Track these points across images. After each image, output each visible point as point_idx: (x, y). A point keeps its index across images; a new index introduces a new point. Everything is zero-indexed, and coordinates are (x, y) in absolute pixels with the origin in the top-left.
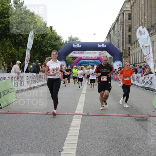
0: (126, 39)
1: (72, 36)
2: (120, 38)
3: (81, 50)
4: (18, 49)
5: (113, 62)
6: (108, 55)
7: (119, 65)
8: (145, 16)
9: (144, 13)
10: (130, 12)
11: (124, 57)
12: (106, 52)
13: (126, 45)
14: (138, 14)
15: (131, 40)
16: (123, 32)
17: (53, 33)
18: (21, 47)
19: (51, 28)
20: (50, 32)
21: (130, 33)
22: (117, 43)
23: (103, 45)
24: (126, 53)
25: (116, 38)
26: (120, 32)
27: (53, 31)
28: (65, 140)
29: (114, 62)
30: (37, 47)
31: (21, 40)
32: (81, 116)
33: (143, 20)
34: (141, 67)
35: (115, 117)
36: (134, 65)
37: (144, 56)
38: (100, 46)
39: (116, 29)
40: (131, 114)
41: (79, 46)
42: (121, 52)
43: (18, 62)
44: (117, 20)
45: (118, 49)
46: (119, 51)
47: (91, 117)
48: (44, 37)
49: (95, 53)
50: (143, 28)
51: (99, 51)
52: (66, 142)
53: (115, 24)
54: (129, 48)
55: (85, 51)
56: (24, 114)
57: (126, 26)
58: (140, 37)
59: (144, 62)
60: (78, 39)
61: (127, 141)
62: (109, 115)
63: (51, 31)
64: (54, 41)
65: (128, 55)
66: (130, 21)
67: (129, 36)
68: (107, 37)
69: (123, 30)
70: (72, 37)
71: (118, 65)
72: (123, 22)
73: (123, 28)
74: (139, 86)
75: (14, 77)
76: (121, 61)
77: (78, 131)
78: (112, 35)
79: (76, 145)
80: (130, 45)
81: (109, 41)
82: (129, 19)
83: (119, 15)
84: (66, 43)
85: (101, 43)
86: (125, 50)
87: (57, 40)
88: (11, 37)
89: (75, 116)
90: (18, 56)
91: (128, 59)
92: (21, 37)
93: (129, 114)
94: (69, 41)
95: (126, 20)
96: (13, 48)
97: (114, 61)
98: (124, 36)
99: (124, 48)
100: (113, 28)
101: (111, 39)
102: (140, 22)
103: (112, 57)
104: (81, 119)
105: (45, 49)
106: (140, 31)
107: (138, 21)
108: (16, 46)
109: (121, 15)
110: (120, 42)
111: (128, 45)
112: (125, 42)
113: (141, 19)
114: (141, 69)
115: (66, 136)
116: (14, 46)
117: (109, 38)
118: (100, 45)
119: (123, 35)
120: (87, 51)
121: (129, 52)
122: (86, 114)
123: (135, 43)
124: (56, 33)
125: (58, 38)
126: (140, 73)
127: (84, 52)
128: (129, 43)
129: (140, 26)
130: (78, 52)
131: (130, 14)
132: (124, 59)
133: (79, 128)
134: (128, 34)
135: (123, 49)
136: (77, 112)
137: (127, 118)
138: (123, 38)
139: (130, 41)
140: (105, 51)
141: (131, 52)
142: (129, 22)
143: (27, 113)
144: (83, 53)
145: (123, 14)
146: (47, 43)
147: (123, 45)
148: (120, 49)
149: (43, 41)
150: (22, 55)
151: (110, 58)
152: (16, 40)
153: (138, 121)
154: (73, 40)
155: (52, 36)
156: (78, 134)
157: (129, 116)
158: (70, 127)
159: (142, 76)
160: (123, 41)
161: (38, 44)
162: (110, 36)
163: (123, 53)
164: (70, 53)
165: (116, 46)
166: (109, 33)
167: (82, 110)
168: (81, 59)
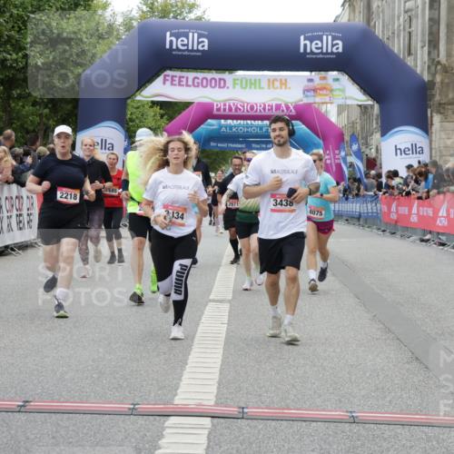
2: (421, 2)
5: (377, 136)
6: (354, 95)
7: (415, 149)
11: (441, 108)
12: (345, 79)
22: (403, 29)
23: (327, 40)
24: (449, 86)
25: (399, 5)
29: (383, 135)
32: (208, 420)
35: (388, 431)
38: (313, 47)
41: (197, 43)
42: (426, 77)
45: (410, 61)
46: (410, 72)
47: (260, 425)
49: (284, 83)
51: (307, 74)
55: (231, 67)
60: (192, 7)
62: (354, 421)
71: (404, 152)
76: (425, 126)
81: (359, 20)
85: (314, 31)
86: (446, 70)
89: (173, 420)
94: (144, 16)
97: (385, 129)
99: (443, 58)
101: (369, 6)
103: (376, 107)
104: (204, 440)
110: (420, 27)
117: (360, 5)
118: (311, 39)
120: (240, 73)
122: (234, 410)
127: (226, 75)
130: (191, 75)
132: (436, 120)
135: (433, 62)
136: (182, 398)
138: (434, 2)
140: (334, 73)
144: (221, 84)
147: (433, 44)
148: (419, 63)
151: (364, 109)
160: (433, 23)
163: (432, 83)
164: (150, 80)
165: (398, 47)
167: (214, 389)
168: (207, 113)
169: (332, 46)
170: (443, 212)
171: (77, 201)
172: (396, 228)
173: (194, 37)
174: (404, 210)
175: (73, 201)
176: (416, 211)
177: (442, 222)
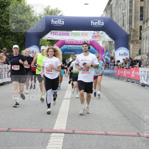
0: (136, 13)
1: (49, 6)
2: (127, 11)
3: (64, 30)
5: (114, 50)
6: (107, 38)
7: (125, 54)
11: (133, 42)
12: (104, 33)
13: (135, 22)
16: (131, 2)
22: (121, 19)
23: (99, 22)
24: (135, 35)
25: (120, 12)
26: (127, 1)
29: (116, 49)
32: (63, 134)
35: (117, 137)
38: (95, 24)
40: (142, 132)
41: (61, 22)
42: (128, 33)
45: (123, 28)
46: (123, 31)
47: (79, 136)
49: (86, 34)
51: (93, 32)
54: (141, 27)
55: (71, 30)
60: (59, 12)
62: (107, 134)
67: (142, 8)
68: (106, 10)
70: (50, 9)
71: (122, 55)
76: (128, 47)
78: (114, 6)
80: (142, 22)
81: (109, 16)
84: (41, 18)
85: (95, 19)
86: (134, 31)
89: (53, 134)
91: (138, 45)
93: (139, 132)
94: (45, 14)
98: (133, 9)
99: (133, 27)
101: (111, 12)
103: (114, 41)
104: (62, 140)
110: (127, 18)
111: (140, 23)
112: (135, 18)
117: (109, 11)
118: (95, 22)
119: (131, 6)
120: (73, 31)
121: (141, 34)
122: (71, 131)
127: (69, 32)
128: (141, 19)
130: (59, 32)
132: (131, 45)
134: (140, 4)
135: (131, 29)
136: (56, 127)
138: (131, 11)
139: (142, 16)
140: (101, 32)
141: (144, 34)
144: (68, 35)
147: (130, 23)
148: (126, 29)
151: (110, 42)
157: (139, 135)
160: (131, 17)
163: (130, 35)
164: (47, 33)
165: (120, 24)
166: (109, 4)
168: (63, 43)
169: (101, 23)
170: (133, 73)
172: (119, 77)
174: (122, 72)
175: (17, 69)
176: (125, 72)
177: (133, 76)
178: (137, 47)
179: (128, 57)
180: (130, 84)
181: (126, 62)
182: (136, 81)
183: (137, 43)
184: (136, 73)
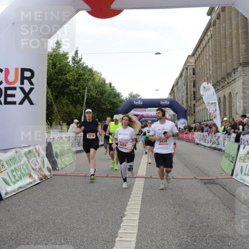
0: (191, 95)
1: (132, 92)
2: (184, 94)
3: (143, 108)
4: (75, 107)
5: (177, 121)
6: (172, 112)
7: (184, 123)
8: (210, 71)
9: (210, 68)
10: (194, 67)
11: (189, 115)
12: (170, 109)
13: (190, 101)
14: (203, 69)
15: (196, 97)
16: (187, 88)
17: (113, 89)
18: (78, 105)
19: (110, 84)
20: (109, 88)
21: (195, 89)
22: (181, 99)
23: (166, 102)
24: (191, 110)
25: (180, 94)
26: (184, 88)
27: (112, 88)
28: (127, 204)
30: (96, 105)
31: (79, 98)
32: (144, 179)
33: (208, 75)
34: (207, 125)
35: (180, 180)
36: (200, 124)
37: (210, 114)
38: (163, 103)
39: (179, 84)
40: (197, 176)
41: (140, 103)
43: (76, 121)
44: (181, 75)
45: (183, 106)
46: (183, 108)
47: (155, 179)
48: (103, 94)
50: (208, 84)
52: (128, 207)
53: (179, 79)
54: (194, 105)
55: (147, 108)
56: (82, 176)
57: (190, 81)
58: (204, 94)
59: (211, 120)
60: (139, 96)
61: (194, 206)
63: (111, 87)
64: (114, 98)
65: (193, 112)
66: (194, 76)
67: (194, 92)
68: (170, 94)
69: (187, 85)
70: (133, 94)
71: (182, 124)
72: (186, 77)
73: (187, 83)
74: (205, 146)
75: (71, 137)
76: (186, 118)
77: (141, 196)
78: (176, 91)
79: (139, 210)
80: (195, 101)
81: (172, 98)
82: (194, 74)
83: (183, 70)
84: (126, 100)
85: (163, 100)
86: (190, 107)
87: (117, 97)
88: (69, 94)
89: (137, 179)
90: (76, 115)
92: (79, 94)
93: (195, 176)
95: (190, 75)
96: (71, 106)
97: (178, 119)
98: (189, 93)
99: (189, 105)
100: (177, 83)
101: (174, 95)
102: (205, 78)
103: (176, 115)
104: (143, 183)
105: (104, 107)
106: (204, 87)
107: (203, 76)
108: (74, 104)
109: (185, 70)
110: (184, 99)
111: (193, 102)
112: (190, 98)
113: (206, 74)
114: (208, 127)
115: (128, 201)
116: (72, 104)
117: (172, 95)
119: (187, 91)
120: (149, 109)
121: (194, 109)
122: (149, 177)
123: (200, 99)
124: (115, 89)
125: (117, 95)
126: (207, 131)
128: (194, 100)
129: (205, 81)
130: (139, 109)
131: (194, 69)
132: (188, 117)
133: (142, 193)
134: (193, 89)
135: (187, 106)
136: (139, 174)
137: (193, 181)
138: (187, 94)
139: (194, 97)
140: (168, 108)
141: (197, 109)
142: (193, 78)
143: (85, 176)
144: (145, 111)
145: (187, 69)
146: (106, 100)
147: (187, 102)
148: (184, 106)
149: (102, 98)
150: (79, 113)
151: (174, 115)
152: (73, 98)
153: (205, 183)
154: (134, 96)
155: (111, 92)
156: (140, 199)
157: (195, 178)
158: (132, 191)
159: (209, 135)
160: (187, 98)
161: (97, 102)
162: (174, 92)
163: (187, 110)
164: (131, 110)
165: (180, 103)
166: (172, 89)
167: (145, 172)
168: (142, 117)
169: (167, 103)
170: (190, 136)
171: (95, 137)
172: (181, 139)
173: (139, 102)
175: (93, 138)
176: (185, 136)
177: (190, 138)
178: (193, 118)
179: (186, 125)
180: (188, 144)
181: (185, 128)
182: (192, 141)
183: (192, 115)
184: (193, 136)
